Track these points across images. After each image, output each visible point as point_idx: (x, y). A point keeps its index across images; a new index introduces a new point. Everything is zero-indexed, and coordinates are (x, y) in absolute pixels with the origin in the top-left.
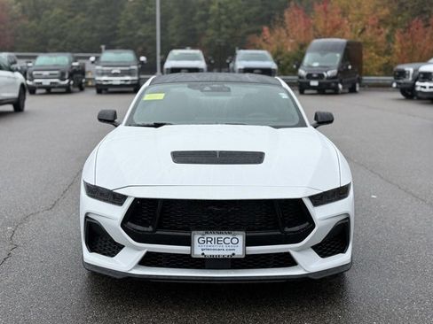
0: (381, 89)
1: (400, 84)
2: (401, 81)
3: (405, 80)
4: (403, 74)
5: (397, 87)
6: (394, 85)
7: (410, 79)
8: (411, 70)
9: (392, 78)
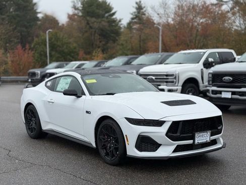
0: (14, 83)
1: (33, 80)
2: (34, 78)
3: (36, 78)
4: (34, 74)
5: (31, 82)
6: (30, 80)
7: (39, 77)
8: (39, 72)
9: (27, 77)
